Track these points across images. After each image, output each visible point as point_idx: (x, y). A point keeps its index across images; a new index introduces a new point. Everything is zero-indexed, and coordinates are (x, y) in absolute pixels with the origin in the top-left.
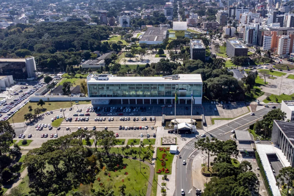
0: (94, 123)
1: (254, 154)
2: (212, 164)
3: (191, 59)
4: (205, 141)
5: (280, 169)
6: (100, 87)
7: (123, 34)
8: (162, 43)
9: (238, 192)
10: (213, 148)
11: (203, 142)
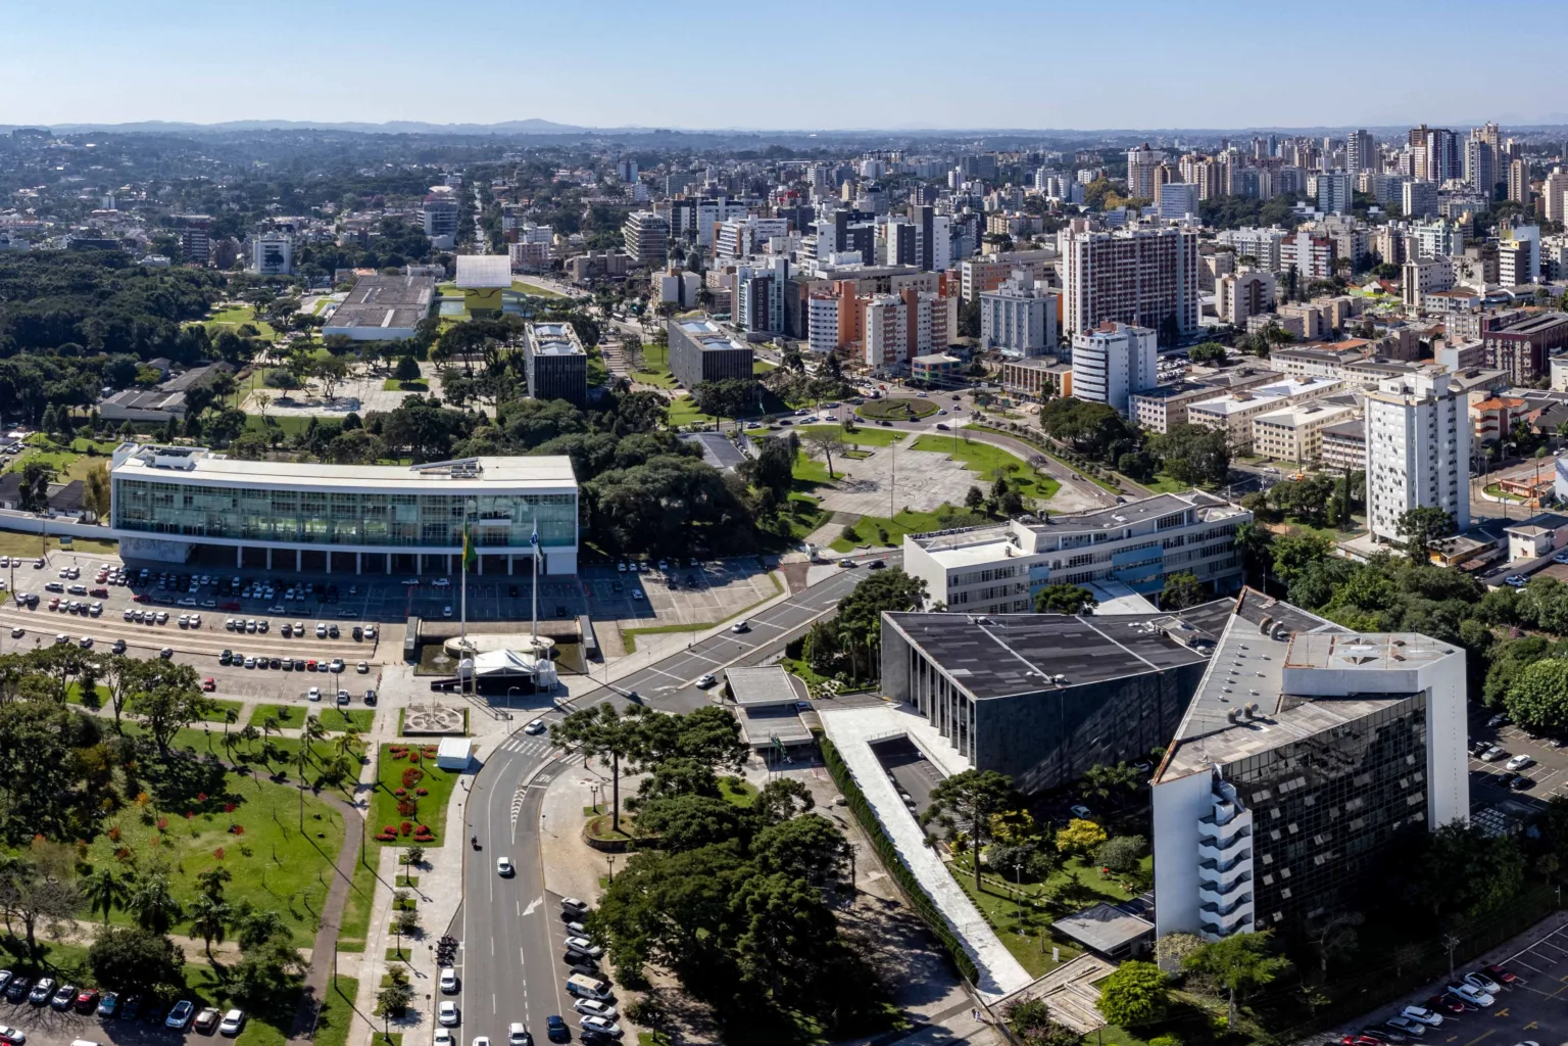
0: (119, 628)
1: (817, 751)
2: (631, 804)
3: (529, 399)
4: (596, 721)
5: (933, 788)
6: (160, 494)
7: (263, 301)
8: (413, 338)
9: (760, 895)
10: (636, 744)
11: (588, 725)
